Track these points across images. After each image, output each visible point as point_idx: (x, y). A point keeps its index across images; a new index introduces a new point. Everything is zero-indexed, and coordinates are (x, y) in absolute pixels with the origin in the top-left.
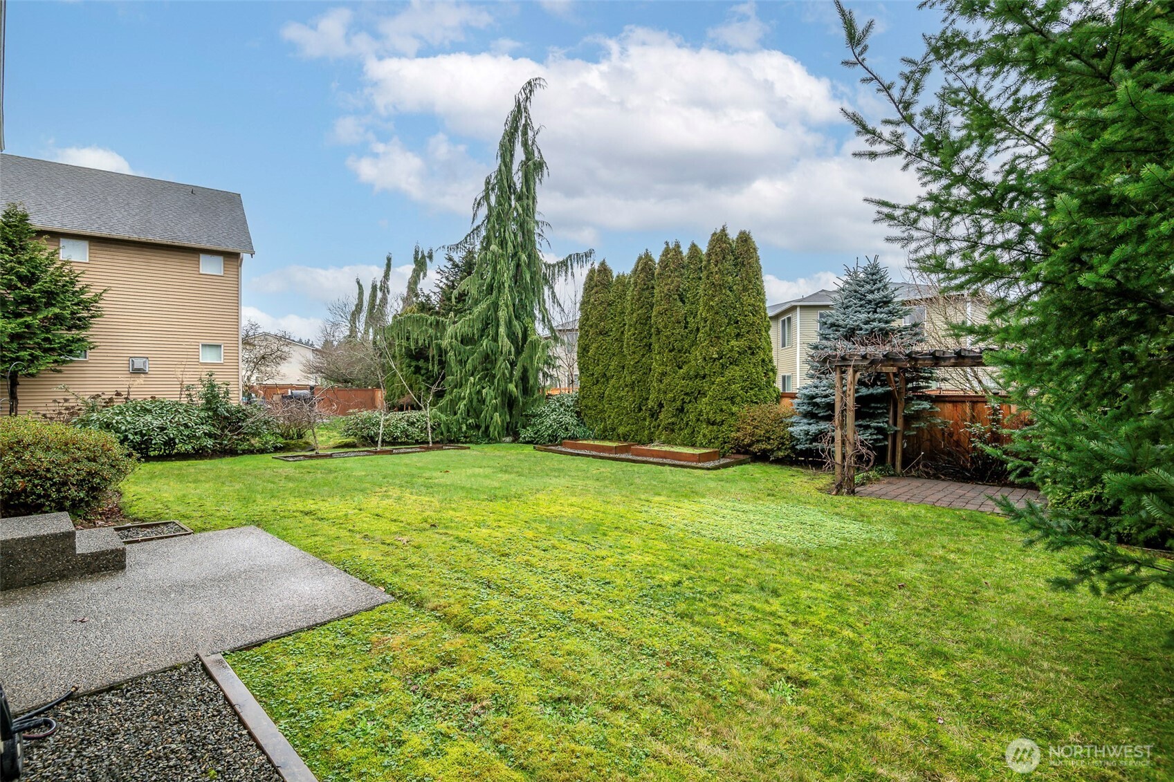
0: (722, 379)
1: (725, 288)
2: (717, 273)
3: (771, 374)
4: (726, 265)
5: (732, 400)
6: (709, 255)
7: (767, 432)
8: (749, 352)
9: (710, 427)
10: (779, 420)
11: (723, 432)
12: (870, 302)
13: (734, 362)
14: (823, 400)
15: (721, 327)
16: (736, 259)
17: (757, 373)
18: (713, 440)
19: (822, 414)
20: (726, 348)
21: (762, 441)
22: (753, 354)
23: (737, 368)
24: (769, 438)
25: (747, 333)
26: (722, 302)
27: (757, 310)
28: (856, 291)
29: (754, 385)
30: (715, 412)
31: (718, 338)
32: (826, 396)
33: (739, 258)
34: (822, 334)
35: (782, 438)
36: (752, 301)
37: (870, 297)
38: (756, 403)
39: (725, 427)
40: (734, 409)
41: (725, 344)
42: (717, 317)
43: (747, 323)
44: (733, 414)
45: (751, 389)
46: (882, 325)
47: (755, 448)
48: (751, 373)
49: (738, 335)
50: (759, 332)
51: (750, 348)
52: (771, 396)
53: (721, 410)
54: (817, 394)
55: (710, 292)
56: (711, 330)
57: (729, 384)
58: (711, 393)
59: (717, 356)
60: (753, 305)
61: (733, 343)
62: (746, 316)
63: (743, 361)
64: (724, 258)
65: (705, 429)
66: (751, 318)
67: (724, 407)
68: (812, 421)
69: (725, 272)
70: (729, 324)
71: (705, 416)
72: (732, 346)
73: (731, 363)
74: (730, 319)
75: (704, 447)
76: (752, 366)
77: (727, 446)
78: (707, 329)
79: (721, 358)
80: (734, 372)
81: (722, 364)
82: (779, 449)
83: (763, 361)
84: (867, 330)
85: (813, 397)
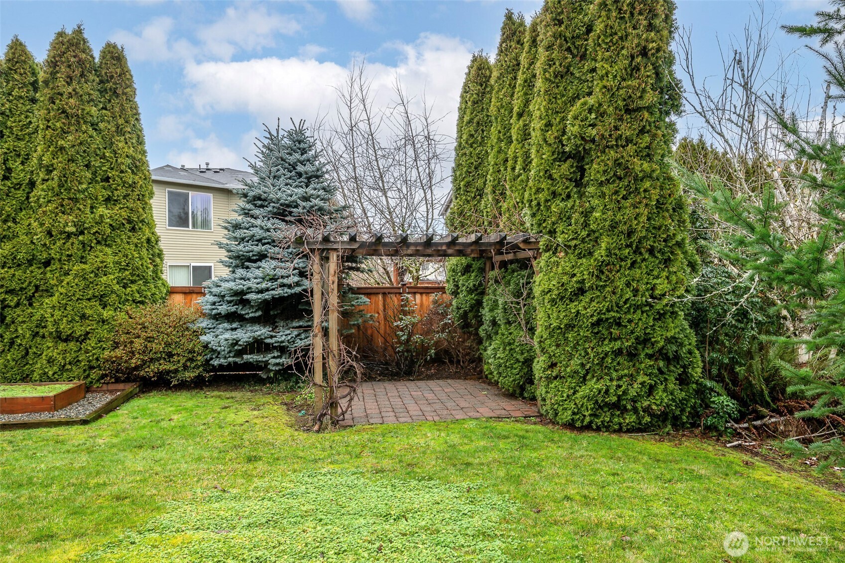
0: (83, 266)
1: (85, 122)
2: (70, 96)
3: (158, 260)
4: (87, 87)
5: (102, 300)
6: (53, 64)
7: (168, 344)
8: (127, 226)
9: (62, 346)
10: (182, 326)
11: (87, 352)
12: (300, 175)
13: (104, 241)
14: (260, 296)
15: (80, 183)
16: (101, 82)
17: (141, 258)
18: (68, 367)
19: (251, 315)
20: (89, 218)
21: (158, 359)
22: (133, 229)
23: (108, 250)
24: (170, 355)
25: (124, 197)
26: (81, 143)
27: (138, 166)
28: (283, 160)
29: (138, 276)
30: (73, 320)
31: (76, 200)
32: (261, 291)
33: (108, 81)
34: (244, 209)
35: (191, 351)
36: (131, 151)
37: (300, 168)
38: (142, 303)
39: (92, 342)
40: (106, 314)
41: (88, 210)
42: (73, 167)
43: (124, 182)
44: (103, 322)
45: (133, 282)
46: (321, 204)
47: (151, 370)
48: (133, 258)
49: (108, 200)
50: (141, 198)
51: (129, 221)
52: (161, 292)
53: (83, 317)
54: (249, 288)
55: (58, 125)
56: (61, 186)
57: (96, 275)
58: (63, 290)
59: (74, 229)
60: (134, 158)
61: (101, 210)
62: (122, 172)
63: (118, 240)
64: (82, 75)
65: (52, 350)
66: (130, 178)
67: (88, 312)
68: (234, 325)
69: (86, 98)
70: (93, 181)
71: (51, 328)
72: (101, 216)
73: (99, 242)
74: (94, 173)
75: (51, 380)
76: (132, 247)
77: (94, 374)
78: (54, 184)
79: (82, 233)
80: (106, 255)
81: (83, 243)
82: (185, 367)
83: (148, 241)
84: (304, 208)
85: (242, 293)
